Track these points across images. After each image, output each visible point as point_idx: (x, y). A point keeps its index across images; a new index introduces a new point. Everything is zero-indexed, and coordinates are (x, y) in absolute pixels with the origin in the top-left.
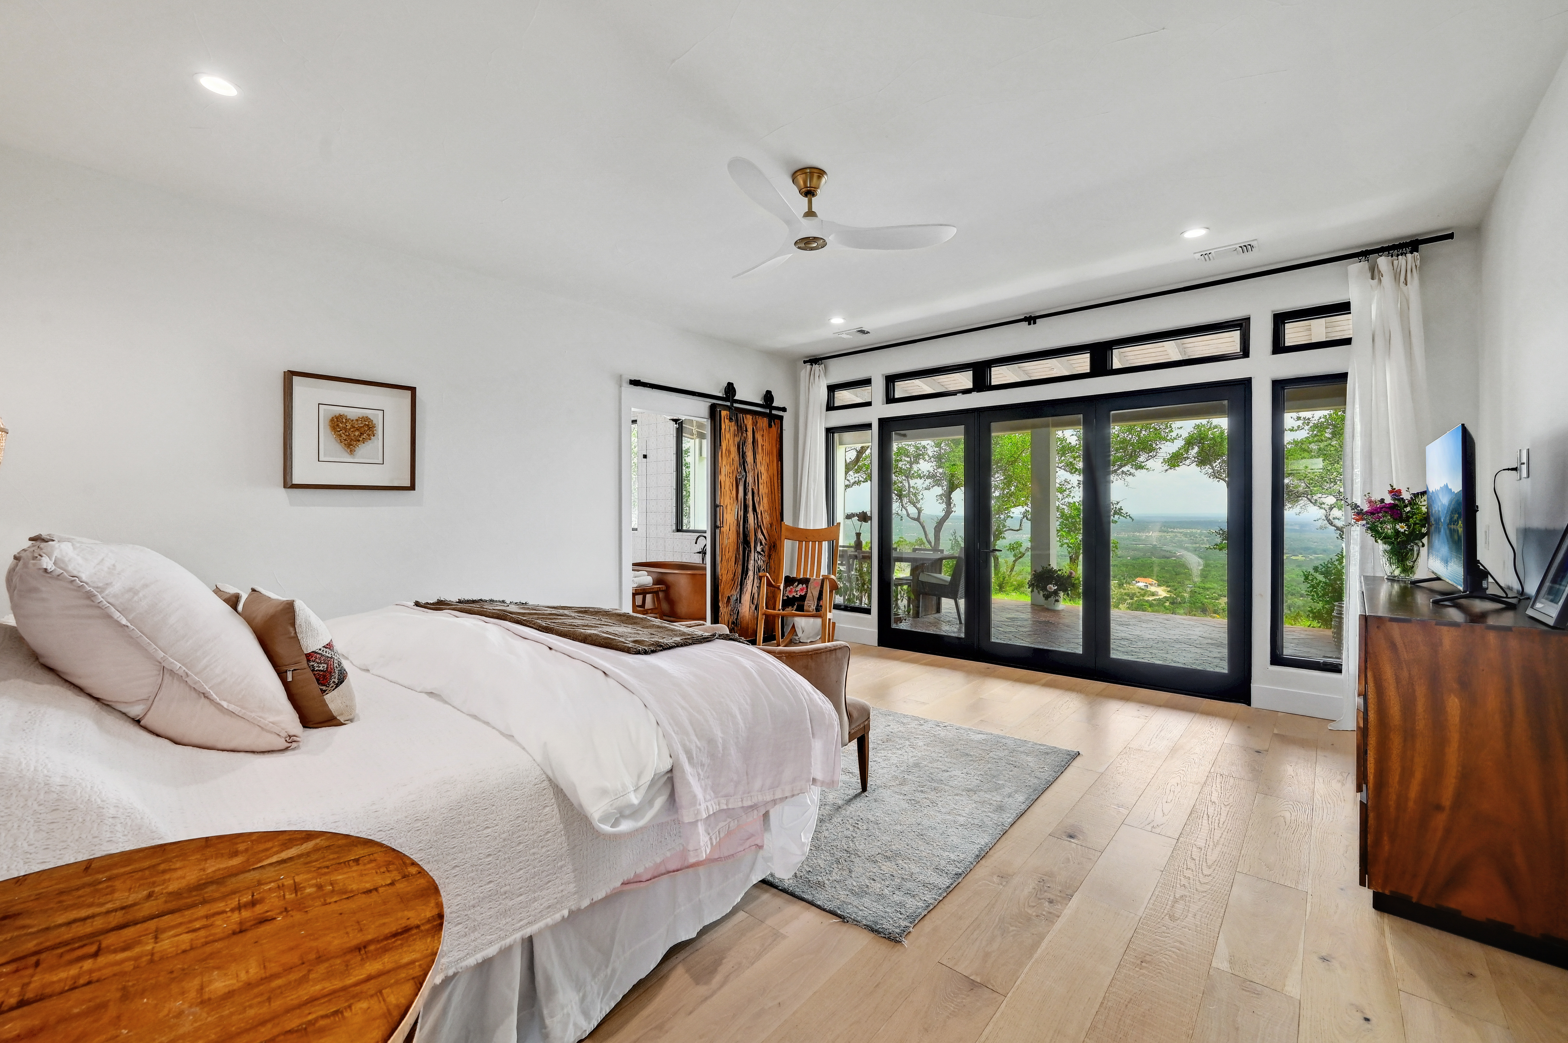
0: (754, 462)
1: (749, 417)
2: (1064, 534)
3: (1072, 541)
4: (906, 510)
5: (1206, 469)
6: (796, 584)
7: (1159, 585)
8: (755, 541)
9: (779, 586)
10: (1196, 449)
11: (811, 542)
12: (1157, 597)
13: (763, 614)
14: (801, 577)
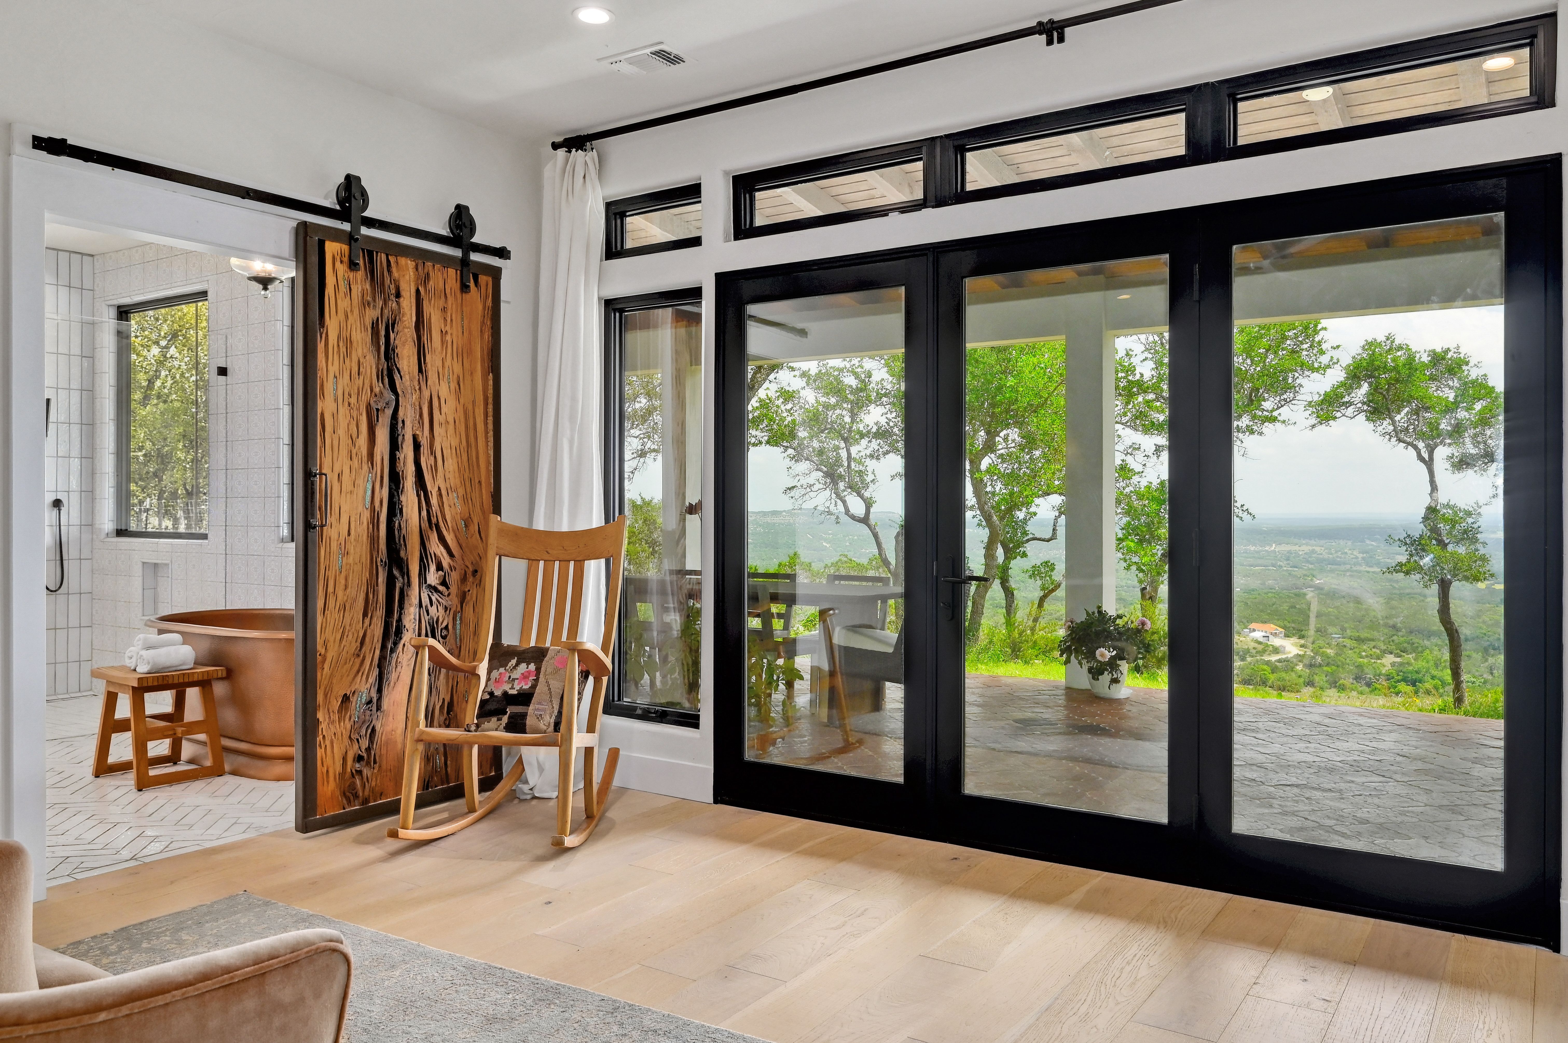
0: (420, 370)
1: (408, 264)
2: (1132, 544)
3: (1146, 559)
4: (844, 502)
5: (1384, 426)
6: (514, 662)
7: (1287, 636)
8: (421, 559)
9: (475, 668)
10: (1365, 387)
11: (557, 563)
12: (1284, 656)
13: (419, 740)
14: (533, 644)
